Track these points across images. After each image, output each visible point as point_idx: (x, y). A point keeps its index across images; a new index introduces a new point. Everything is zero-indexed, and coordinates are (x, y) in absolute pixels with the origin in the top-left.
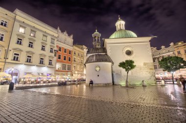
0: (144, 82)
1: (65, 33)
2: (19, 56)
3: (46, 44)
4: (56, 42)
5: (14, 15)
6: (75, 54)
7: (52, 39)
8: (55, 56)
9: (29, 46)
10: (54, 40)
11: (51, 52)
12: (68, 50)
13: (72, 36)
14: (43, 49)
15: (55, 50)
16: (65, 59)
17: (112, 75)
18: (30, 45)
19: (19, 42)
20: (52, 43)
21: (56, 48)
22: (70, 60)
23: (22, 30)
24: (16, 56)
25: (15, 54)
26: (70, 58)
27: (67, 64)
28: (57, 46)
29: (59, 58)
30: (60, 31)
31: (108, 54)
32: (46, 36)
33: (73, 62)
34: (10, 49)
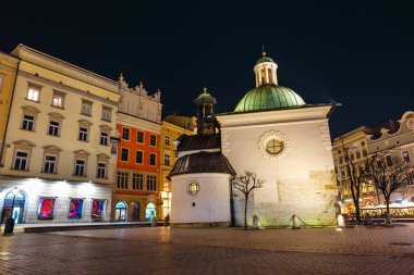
0: (296, 219)
1: (140, 89)
2: (27, 159)
3: (91, 124)
4: (114, 116)
5: (16, 60)
6: (168, 143)
7: (104, 108)
8: (113, 152)
9: (50, 133)
10: (110, 109)
11: (103, 142)
12: (147, 133)
13: (158, 96)
14: (83, 137)
15: (112, 138)
16: (139, 160)
17: (232, 202)
18: (51, 128)
19: (28, 124)
20: (106, 119)
21: (114, 133)
22: (153, 162)
23: (33, 95)
24: (22, 158)
25: (19, 154)
26: (153, 156)
27: (146, 174)
28: (118, 127)
29: (124, 157)
30: (124, 84)
31: (223, 152)
32: (91, 103)
33: (162, 167)
34: (8, 141)
